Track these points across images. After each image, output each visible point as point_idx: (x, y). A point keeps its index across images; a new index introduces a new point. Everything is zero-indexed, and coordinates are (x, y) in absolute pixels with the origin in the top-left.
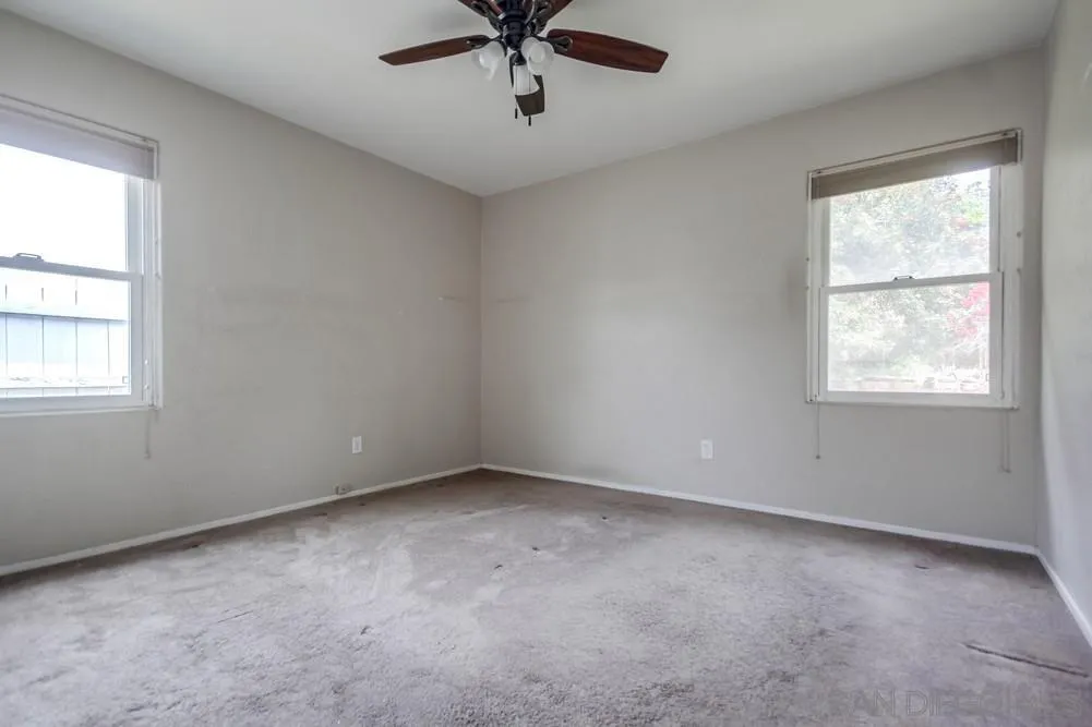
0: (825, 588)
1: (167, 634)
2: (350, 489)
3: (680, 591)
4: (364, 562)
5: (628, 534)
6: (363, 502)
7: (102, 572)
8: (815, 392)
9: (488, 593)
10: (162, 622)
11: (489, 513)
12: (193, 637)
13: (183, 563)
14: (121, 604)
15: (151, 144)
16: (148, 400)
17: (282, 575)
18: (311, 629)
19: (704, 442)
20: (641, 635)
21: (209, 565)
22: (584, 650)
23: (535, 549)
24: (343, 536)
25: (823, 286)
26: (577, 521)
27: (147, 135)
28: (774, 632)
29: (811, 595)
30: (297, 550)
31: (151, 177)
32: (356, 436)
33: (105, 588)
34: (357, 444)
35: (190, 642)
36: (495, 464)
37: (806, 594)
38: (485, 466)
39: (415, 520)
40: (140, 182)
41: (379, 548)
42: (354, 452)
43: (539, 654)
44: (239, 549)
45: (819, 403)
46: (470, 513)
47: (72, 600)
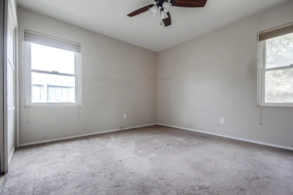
0: (261, 165)
1: (78, 157)
2: (123, 128)
3: (210, 160)
4: (124, 145)
5: (196, 143)
6: (126, 131)
7: (68, 142)
8: (260, 103)
9: (153, 155)
10: (77, 154)
11: (157, 135)
12: (83, 158)
13: (85, 142)
14: (70, 150)
15: (79, 45)
16: (79, 104)
17: (104, 146)
18: (108, 159)
19: (221, 118)
20: (195, 171)
21: (90, 143)
22: (177, 173)
23: (168, 145)
24: (120, 139)
25: (263, 69)
26: (181, 139)
27: (78, 42)
28: (240, 176)
29: (255, 166)
30: (109, 141)
31: (79, 52)
32: (125, 114)
33: (69, 146)
34: (125, 117)
35: (82, 159)
36: (161, 123)
37: (253, 166)
38: (158, 124)
39: (138, 136)
40: (77, 53)
41: (128, 142)
42: (124, 118)
43: (164, 172)
44: (97, 140)
45: (262, 107)
46: (153, 135)
47: (61, 148)
